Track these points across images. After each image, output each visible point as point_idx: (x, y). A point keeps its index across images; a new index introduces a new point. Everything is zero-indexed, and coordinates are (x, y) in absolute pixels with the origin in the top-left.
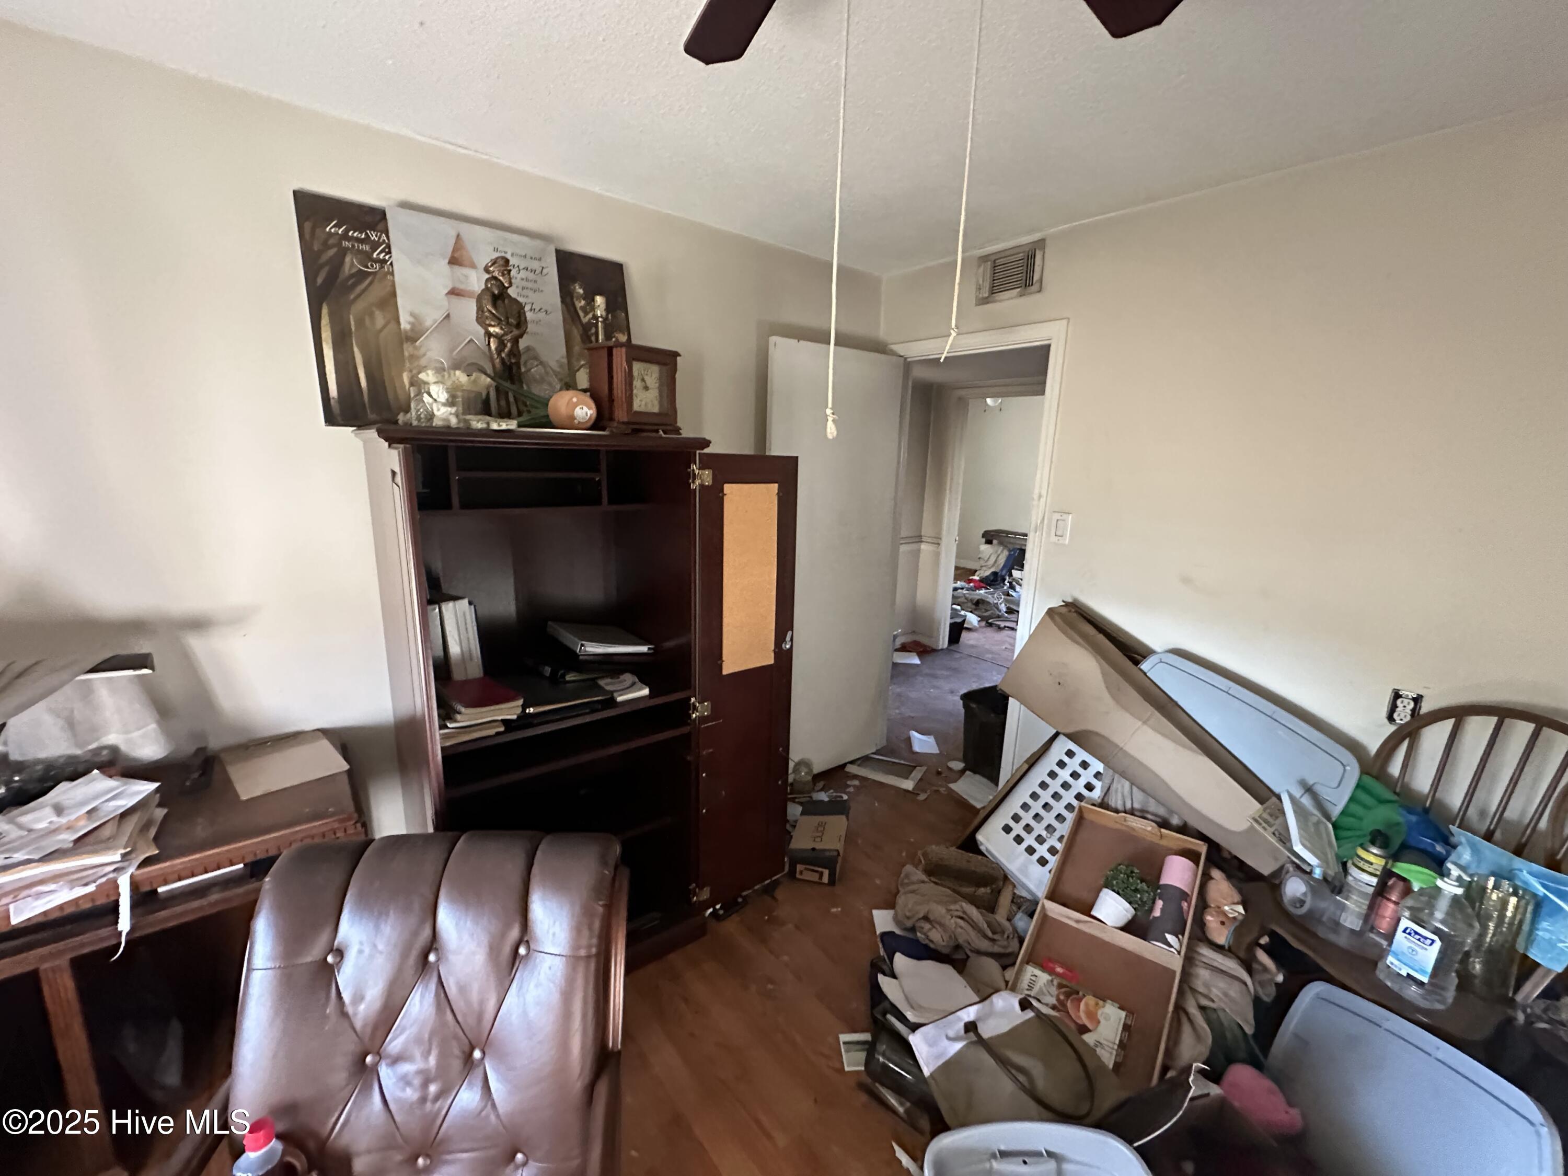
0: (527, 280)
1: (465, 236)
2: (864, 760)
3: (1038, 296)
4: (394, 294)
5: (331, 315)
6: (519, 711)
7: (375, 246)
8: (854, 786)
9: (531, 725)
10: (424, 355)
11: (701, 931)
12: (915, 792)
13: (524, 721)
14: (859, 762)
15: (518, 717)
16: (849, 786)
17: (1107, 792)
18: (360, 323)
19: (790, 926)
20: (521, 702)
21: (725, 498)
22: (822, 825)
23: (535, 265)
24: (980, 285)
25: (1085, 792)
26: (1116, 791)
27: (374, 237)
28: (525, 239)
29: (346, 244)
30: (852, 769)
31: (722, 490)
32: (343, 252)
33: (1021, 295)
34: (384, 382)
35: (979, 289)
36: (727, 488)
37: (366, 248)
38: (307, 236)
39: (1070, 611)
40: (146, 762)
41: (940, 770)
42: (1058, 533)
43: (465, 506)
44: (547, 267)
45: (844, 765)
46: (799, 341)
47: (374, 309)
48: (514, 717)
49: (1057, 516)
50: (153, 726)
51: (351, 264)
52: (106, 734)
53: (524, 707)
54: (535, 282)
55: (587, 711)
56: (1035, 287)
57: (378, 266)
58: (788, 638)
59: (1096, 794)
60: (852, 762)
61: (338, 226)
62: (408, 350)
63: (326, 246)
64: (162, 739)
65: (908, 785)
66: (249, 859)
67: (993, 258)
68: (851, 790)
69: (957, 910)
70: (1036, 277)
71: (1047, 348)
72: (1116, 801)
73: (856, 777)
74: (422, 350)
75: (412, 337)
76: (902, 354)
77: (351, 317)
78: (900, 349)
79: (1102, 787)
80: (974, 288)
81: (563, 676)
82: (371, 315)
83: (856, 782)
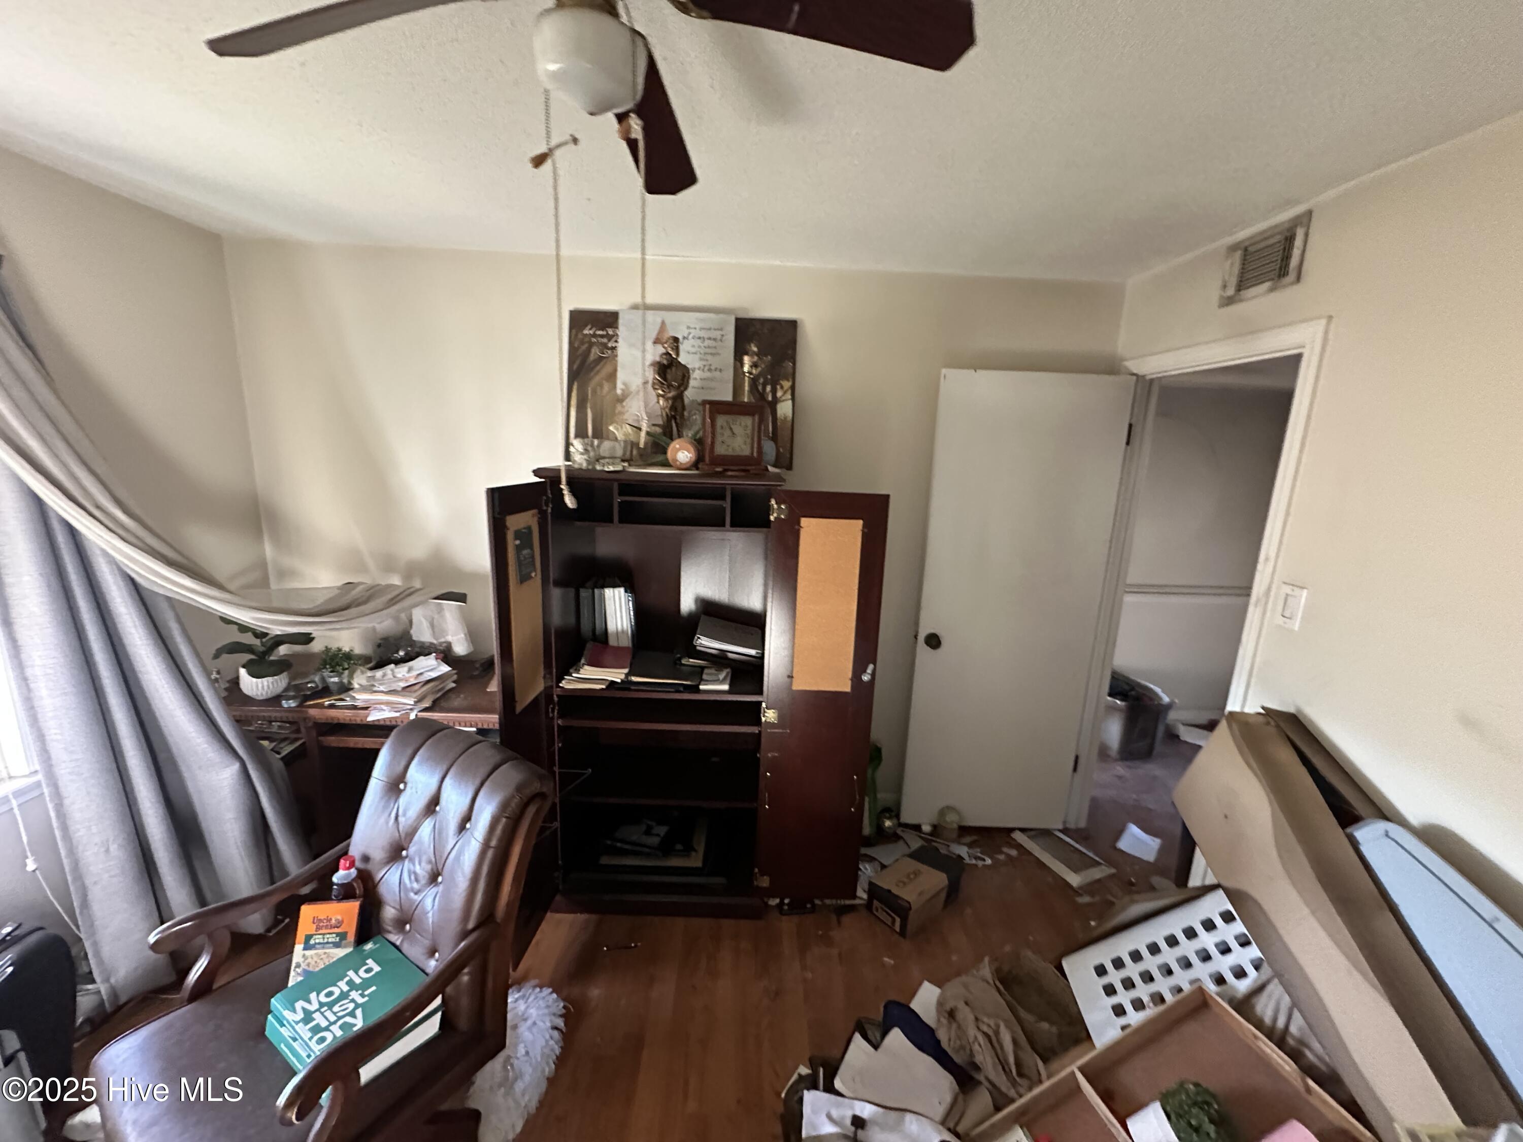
0: (709, 347)
1: (667, 322)
2: (1042, 834)
3: (1296, 288)
4: (615, 370)
5: (578, 390)
6: (623, 677)
7: (610, 338)
8: (1008, 855)
9: (629, 690)
10: (628, 411)
11: (757, 913)
12: (1080, 891)
13: (626, 685)
14: (1033, 833)
15: (622, 681)
16: (1001, 852)
17: (1259, 989)
18: (594, 392)
19: (835, 952)
20: (626, 671)
21: (802, 529)
22: (917, 874)
23: (717, 334)
24: (1226, 282)
25: (1229, 977)
26: (1270, 996)
27: (610, 332)
28: (712, 316)
29: (594, 340)
30: (1018, 836)
31: (799, 523)
32: (591, 345)
33: (1272, 290)
34: (602, 430)
35: (1225, 287)
36: (804, 521)
37: (605, 340)
38: (573, 337)
39: (1268, 723)
40: (457, 655)
41: (1133, 880)
42: (1287, 614)
43: (621, 521)
44: (726, 335)
45: (1012, 830)
46: (976, 371)
47: (604, 382)
48: (619, 681)
49: (1287, 589)
50: (463, 636)
51: (595, 352)
52: (447, 635)
53: (627, 675)
54: (715, 347)
55: (673, 690)
56: (1292, 276)
57: (609, 352)
58: (869, 670)
59: (1242, 986)
60: (1023, 830)
61: (590, 329)
62: (619, 408)
63: (582, 343)
64: (466, 645)
65: (1074, 879)
66: (480, 726)
67: (1243, 246)
68: (1002, 857)
69: (989, 1026)
70: (1294, 262)
71: (1298, 358)
72: (1265, 1007)
73: (1019, 847)
74: (626, 409)
75: (621, 400)
76: (1135, 372)
77: (589, 389)
78: (1135, 366)
79: (1255, 981)
80: (1219, 283)
81: (680, 659)
82: (601, 386)
83: (1014, 853)
